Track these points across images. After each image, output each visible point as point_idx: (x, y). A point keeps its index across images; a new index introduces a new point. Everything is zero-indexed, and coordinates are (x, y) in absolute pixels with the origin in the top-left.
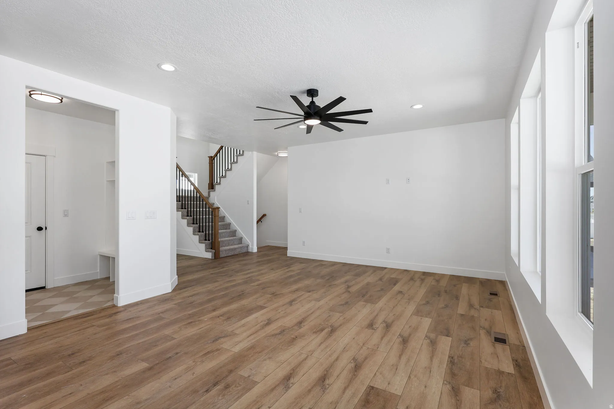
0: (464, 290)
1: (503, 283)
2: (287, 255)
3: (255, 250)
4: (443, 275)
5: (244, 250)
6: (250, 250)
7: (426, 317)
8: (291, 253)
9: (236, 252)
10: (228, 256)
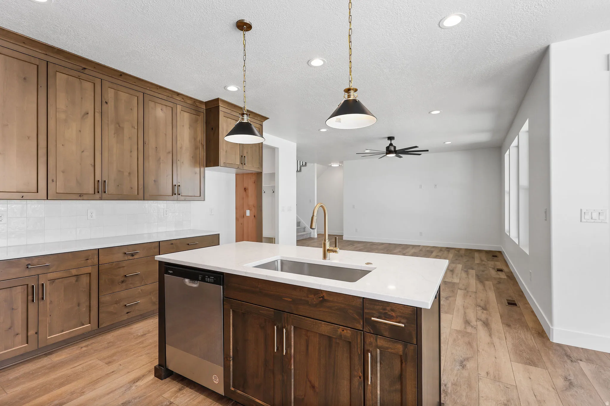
0: (476, 255)
1: (500, 252)
2: (343, 239)
3: (316, 236)
4: (460, 249)
5: (309, 237)
6: (312, 236)
7: (459, 264)
8: (345, 238)
9: (304, 237)
10: (304, 239)
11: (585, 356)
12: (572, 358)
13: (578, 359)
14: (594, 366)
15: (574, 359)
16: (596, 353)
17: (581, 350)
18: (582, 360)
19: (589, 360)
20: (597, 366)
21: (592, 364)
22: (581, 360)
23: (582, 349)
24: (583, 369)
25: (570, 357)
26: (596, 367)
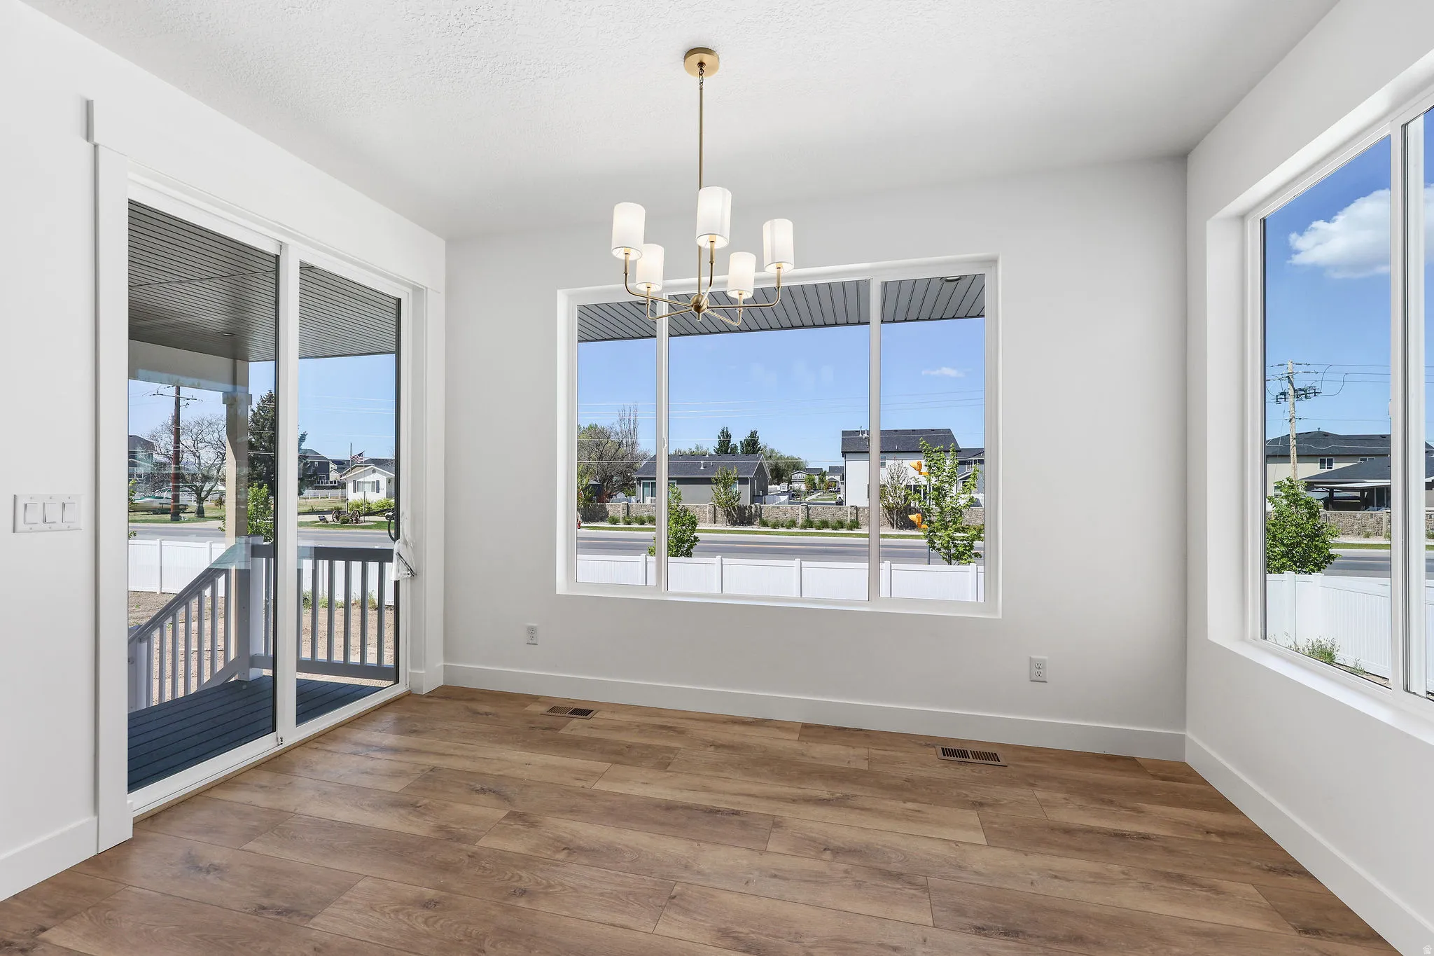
11: (40, 912)
12: (17, 941)
13: (34, 935)
14: (83, 917)
15: (22, 942)
16: (54, 883)
17: (17, 904)
18: (47, 926)
19: (60, 915)
20: (90, 911)
21: (75, 917)
22: (44, 930)
23: (16, 897)
24: (70, 946)
25: (10, 944)
26: (90, 918)
